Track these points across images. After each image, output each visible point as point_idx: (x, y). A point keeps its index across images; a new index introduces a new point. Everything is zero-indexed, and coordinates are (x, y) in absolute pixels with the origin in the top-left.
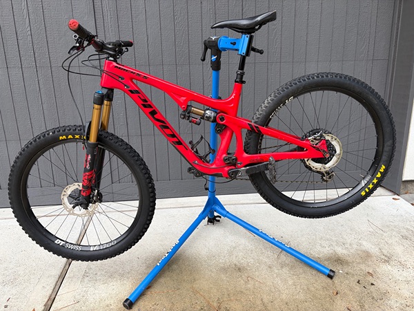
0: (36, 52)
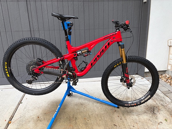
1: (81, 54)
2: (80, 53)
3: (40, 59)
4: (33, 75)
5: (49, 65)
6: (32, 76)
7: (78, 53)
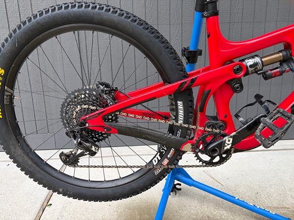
0: (22, 13)
1: (259, 67)
2: (255, 64)
3: (107, 86)
4: (82, 137)
5: (134, 108)
6: (80, 144)
7: (249, 62)
